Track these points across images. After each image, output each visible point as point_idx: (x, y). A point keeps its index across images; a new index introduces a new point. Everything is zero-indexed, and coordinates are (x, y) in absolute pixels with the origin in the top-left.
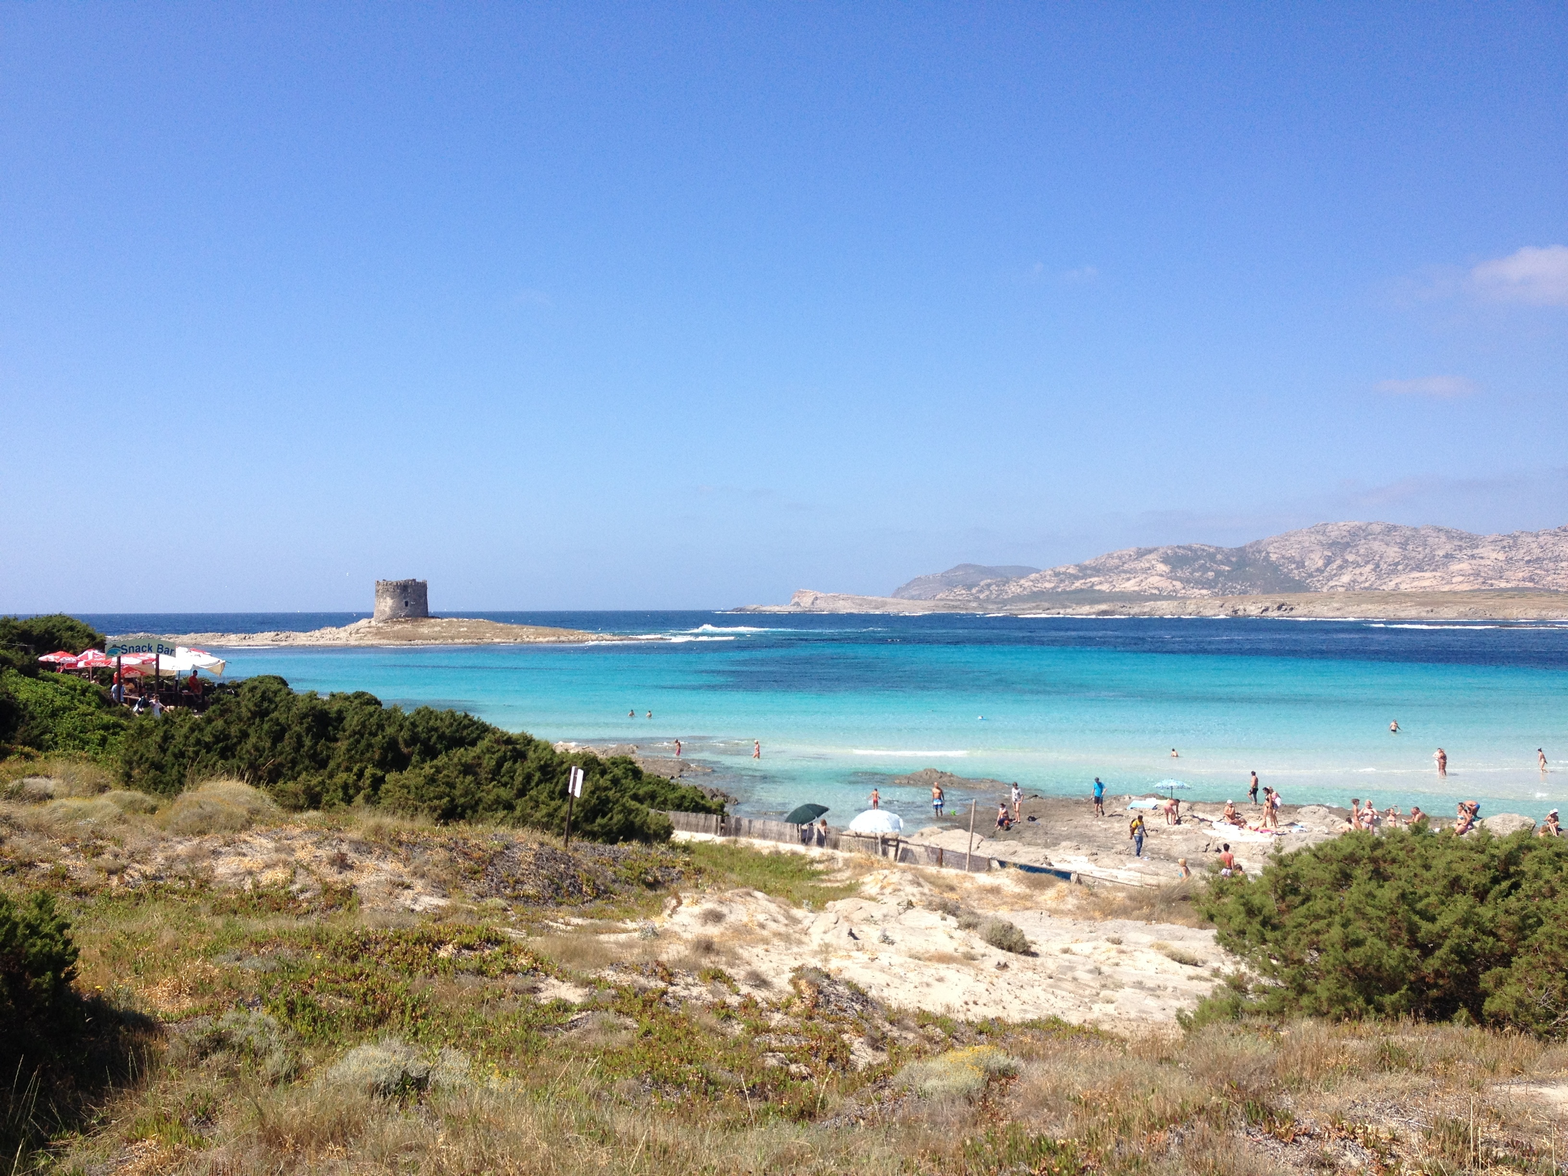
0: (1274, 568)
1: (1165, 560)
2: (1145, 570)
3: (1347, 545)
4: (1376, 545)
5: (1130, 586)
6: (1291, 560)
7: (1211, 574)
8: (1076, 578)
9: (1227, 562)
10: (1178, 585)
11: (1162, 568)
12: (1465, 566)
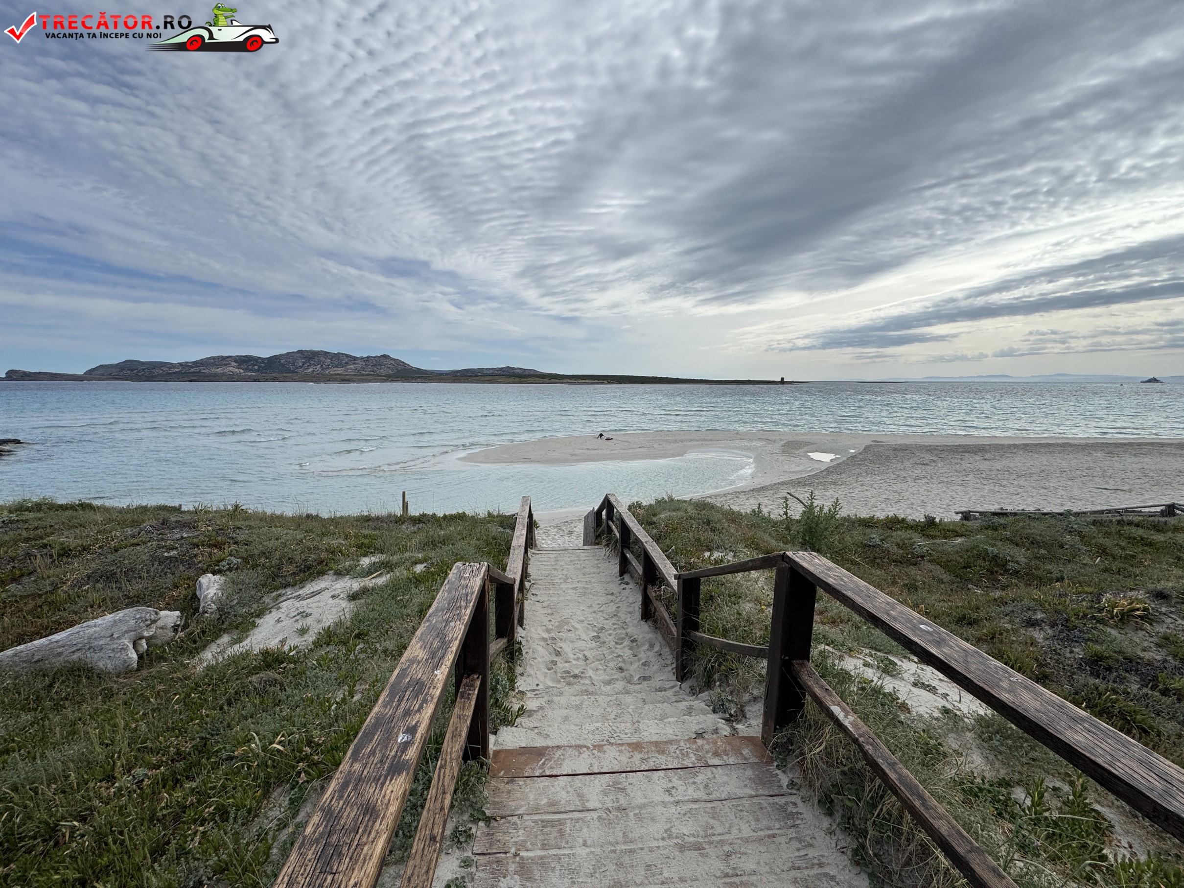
0: (283, 365)
1: (236, 361)
2: (226, 365)
3: (311, 358)
4: (322, 359)
5: (219, 370)
6: (289, 362)
7: (256, 367)
8: (192, 367)
9: (263, 362)
10: (242, 371)
11: (234, 364)
12: (352, 366)
